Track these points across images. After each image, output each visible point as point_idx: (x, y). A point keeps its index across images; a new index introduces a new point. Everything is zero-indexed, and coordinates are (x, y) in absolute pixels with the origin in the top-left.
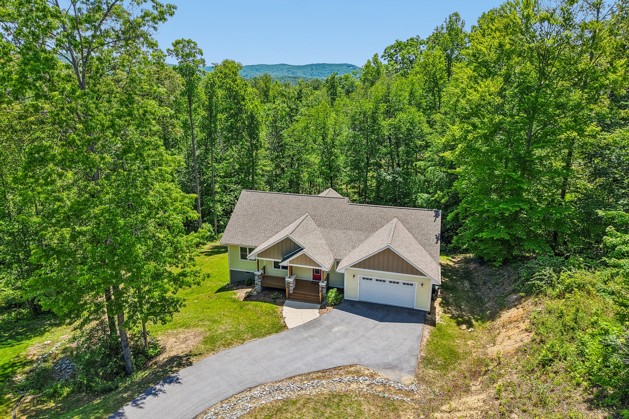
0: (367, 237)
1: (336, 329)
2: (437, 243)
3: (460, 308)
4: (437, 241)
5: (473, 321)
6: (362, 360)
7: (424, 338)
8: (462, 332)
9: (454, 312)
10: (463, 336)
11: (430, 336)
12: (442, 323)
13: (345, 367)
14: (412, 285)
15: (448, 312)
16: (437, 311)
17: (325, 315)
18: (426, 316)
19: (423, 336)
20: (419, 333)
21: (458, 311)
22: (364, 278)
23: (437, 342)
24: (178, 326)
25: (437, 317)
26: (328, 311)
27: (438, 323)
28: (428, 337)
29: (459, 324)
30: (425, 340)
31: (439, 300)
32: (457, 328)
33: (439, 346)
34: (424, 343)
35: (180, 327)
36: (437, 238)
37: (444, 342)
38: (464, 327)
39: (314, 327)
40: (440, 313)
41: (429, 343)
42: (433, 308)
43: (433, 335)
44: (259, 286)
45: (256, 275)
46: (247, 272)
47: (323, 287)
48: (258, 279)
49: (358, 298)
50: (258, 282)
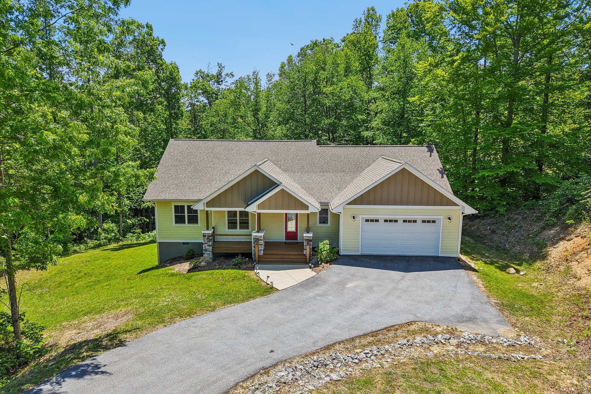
0: (353, 179)
1: (350, 285)
2: (442, 177)
3: (485, 256)
4: (442, 175)
6: (418, 315)
7: (477, 284)
8: (514, 276)
9: (483, 259)
10: (519, 280)
13: (401, 326)
14: (434, 222)
15: (477, 260)
17: (324, 272)
19: (474, 282)
21: (487, 259)
22: (367, 221)
24: (81, 314)
25: (470, 264)
26: (325, 268)
29: (503, 269)
30: (481, 285)
32: (504, 273)
34: (483, 289)
35: (85, 314)
36: (441, 172)
38: (512, 270)
39: (317, 285)
40: (469, 260)
44: (209, 253)
45: (204, 236)
46: (184, 243)
47: (310, 239)
48: (208, 241)
49: (360, 251)
50: (208, 246)
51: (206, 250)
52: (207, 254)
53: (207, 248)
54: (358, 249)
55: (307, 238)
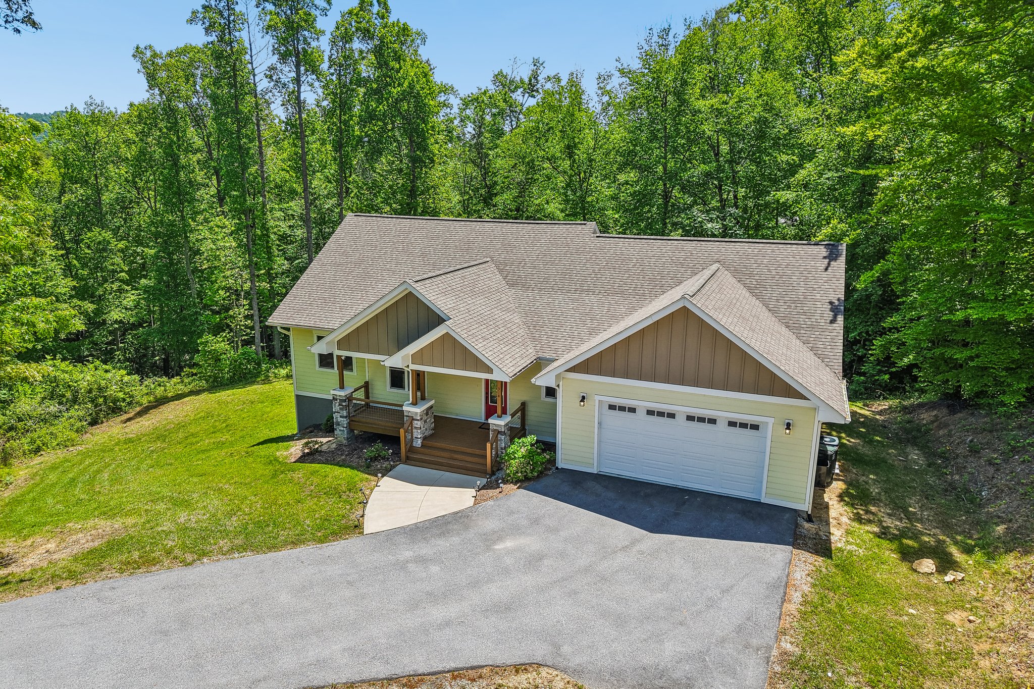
1: (507, 544)
2: (833, 321)
3: (905, 511)
4: (835, 317)
5: (954, 550)
7: (791, 591)
8: (923, 581)
9: (888, 522)
10: (927, 595)
11: (814, 585)
12: (849, 547)
13: (498, 669)
14: (755, 427)
15: (870, 522)
16: (833, 513)
17: (491, 503)
18: (797, 525)
19: (787, 584)
20: (774, 574)
21: (901, 520)
22: (612, 407)
23: (840, 606)
25: (832, 530)
26: (501, 495)
27: (841, 550)
28: (806, 588)
29: (908, 556)
30: (797, 597)
31: (837, 486)
32: (904, 568)
33: (846, 622)
34: (792, 607)
36: (835, 310)
37: (866, 610)
38: (928, 565)
39: (442, 534)
40: (844, 519)
41: (809, 609)
42: (820, 507)
43: (822, 583)
44: (342, 428)
45: (334, 399)
47: (499, 429)
48: (340, 408)
49: (596, 465)
50: (341, 417)
51: (338, 424)
52: (340, 430)
54: (591, 461)
55: (495, 428)
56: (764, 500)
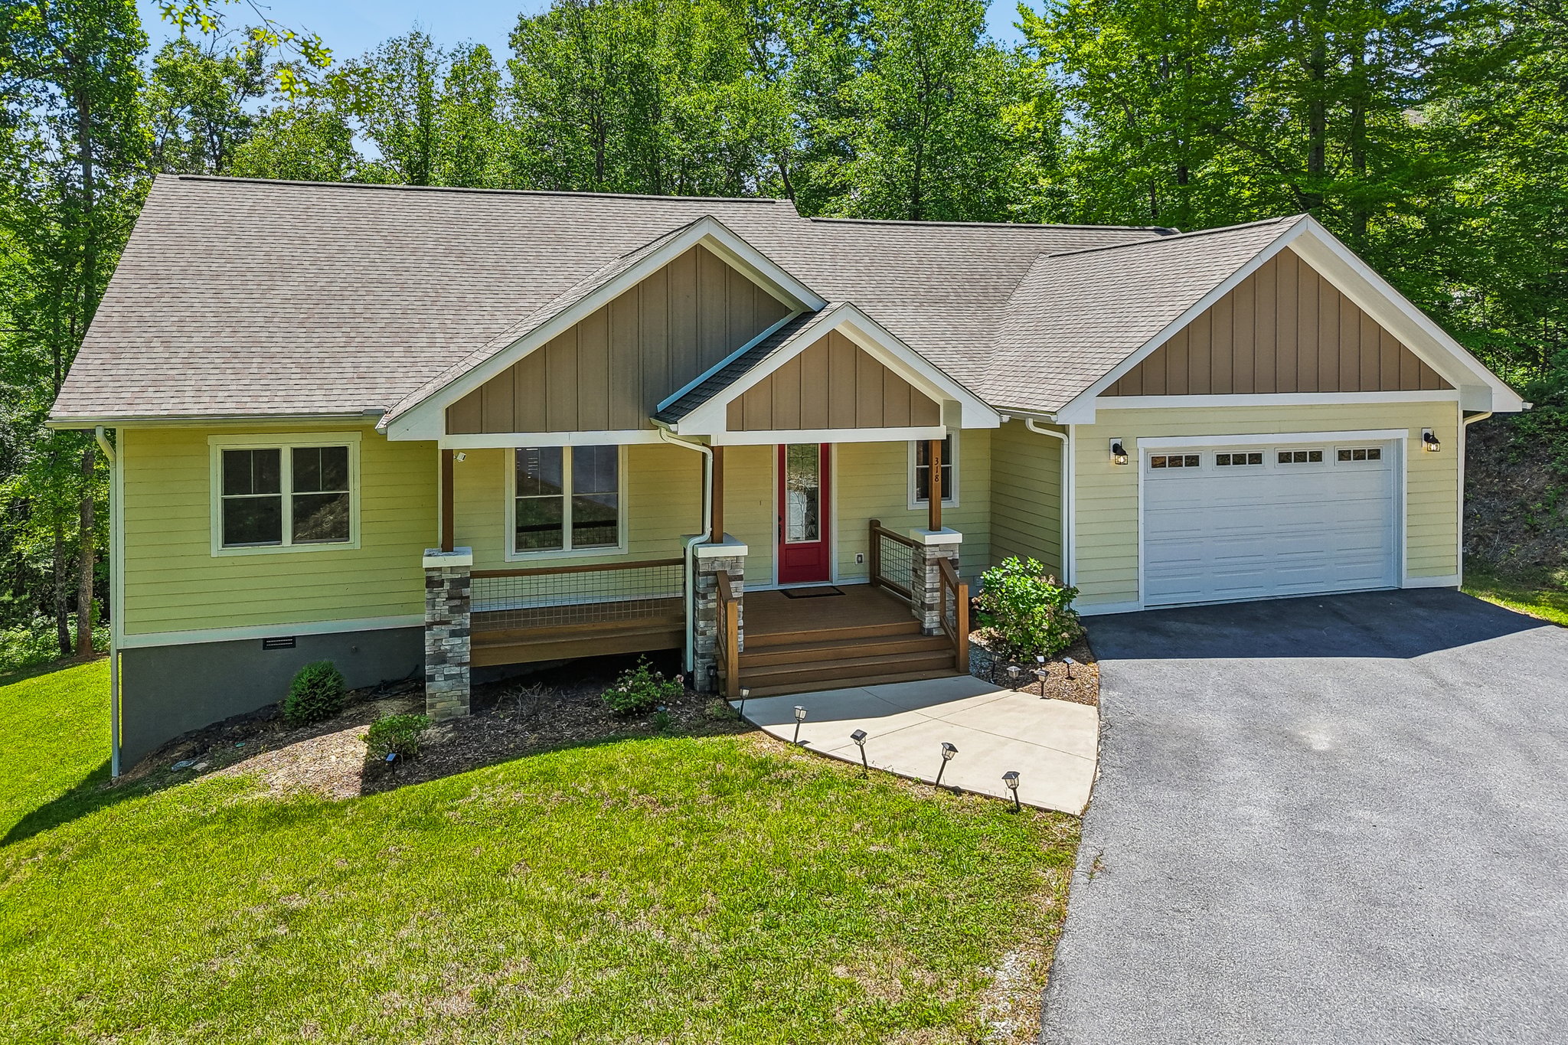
14: (1375, 454)
17: (1113, 694)
22: (1159, 462)
44: (455, 670)
45: (431, 583)
46: (267, 644)
47: (949, 555)
48: (452, 610)
49: (1142, 592)
50: (454, 634)
51: (441, 658)
52: (447, 678)
53: (446, 645)
54: (1133, 586)
55: (939, 555)
56: (1408, 583)
